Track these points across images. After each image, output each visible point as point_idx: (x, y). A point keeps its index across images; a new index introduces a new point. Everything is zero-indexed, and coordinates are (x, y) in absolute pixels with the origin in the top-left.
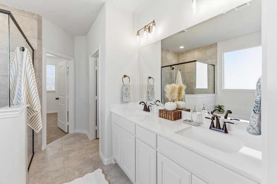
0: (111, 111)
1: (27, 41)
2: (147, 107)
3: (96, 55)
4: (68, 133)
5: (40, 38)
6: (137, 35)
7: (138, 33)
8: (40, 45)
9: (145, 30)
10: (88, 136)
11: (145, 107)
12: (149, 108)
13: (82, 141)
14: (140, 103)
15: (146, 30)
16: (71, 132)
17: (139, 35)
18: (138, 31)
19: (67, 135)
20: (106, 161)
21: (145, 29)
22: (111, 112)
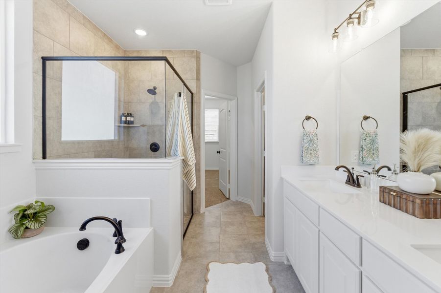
0: (283, 176)
1: (185, 84)
2: (355, 177)
3: (262, 89)
4: (229, 199)
5: (198, 79)
6: (334, 37)
7: (335, 32)
8: (199, 87)
9: (348, 24)
10: (253, 209)
11: (348, 176)
12: (358, 179)
13: (244, 214)
14: (337, 169)
15: (353, 23)
16: (233, 198)
17: (337, 36)
18: (335, 30)
19: (227, 202)
20: (273, 254)
21: (351, 20)
22: (282, 179)
